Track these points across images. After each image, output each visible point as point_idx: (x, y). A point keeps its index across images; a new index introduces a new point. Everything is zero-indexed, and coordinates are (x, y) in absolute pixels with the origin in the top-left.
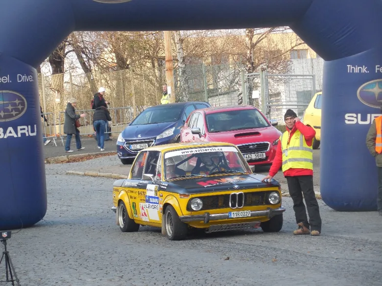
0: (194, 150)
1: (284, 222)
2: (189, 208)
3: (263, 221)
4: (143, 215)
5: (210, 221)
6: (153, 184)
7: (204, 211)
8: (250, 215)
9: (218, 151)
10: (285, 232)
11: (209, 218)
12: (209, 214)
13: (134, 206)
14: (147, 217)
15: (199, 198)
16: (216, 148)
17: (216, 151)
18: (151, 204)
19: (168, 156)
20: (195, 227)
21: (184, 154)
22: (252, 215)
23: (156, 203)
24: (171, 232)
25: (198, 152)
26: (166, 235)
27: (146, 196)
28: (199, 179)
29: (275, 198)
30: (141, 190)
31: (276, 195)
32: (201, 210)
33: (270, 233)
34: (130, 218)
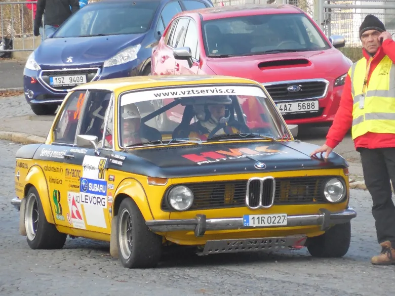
0: (179, 90)
1: (352, 238)
2: (165, 205)
3: (311, 235)
4: (73, 217)
5: (206, 232)
6: (96, 154)
7: (194, 212)
8: (285, 223)
9: (227, 94)
10: (354, 259)
11: (205, 227)
12: (204, 217)
13: (57, 196)
14: (83, 221)
15: (188, 185)
16: (224, 89)
17: (223, 94)
18: (91, 195)
19: (127, 100)
20: (177, 242)
21: (158, 98)
22: (290, 223)
23: (101, 193)
24: (129, 252)
25: (186, 95)
26: (118, 256)
27: (82, 179)
28: (188, 149)
29: (337, 190)
30: (71, 167)
31: (338, 184)
32: (191, 209)
33: (326, 260)
34: (49, 220)
